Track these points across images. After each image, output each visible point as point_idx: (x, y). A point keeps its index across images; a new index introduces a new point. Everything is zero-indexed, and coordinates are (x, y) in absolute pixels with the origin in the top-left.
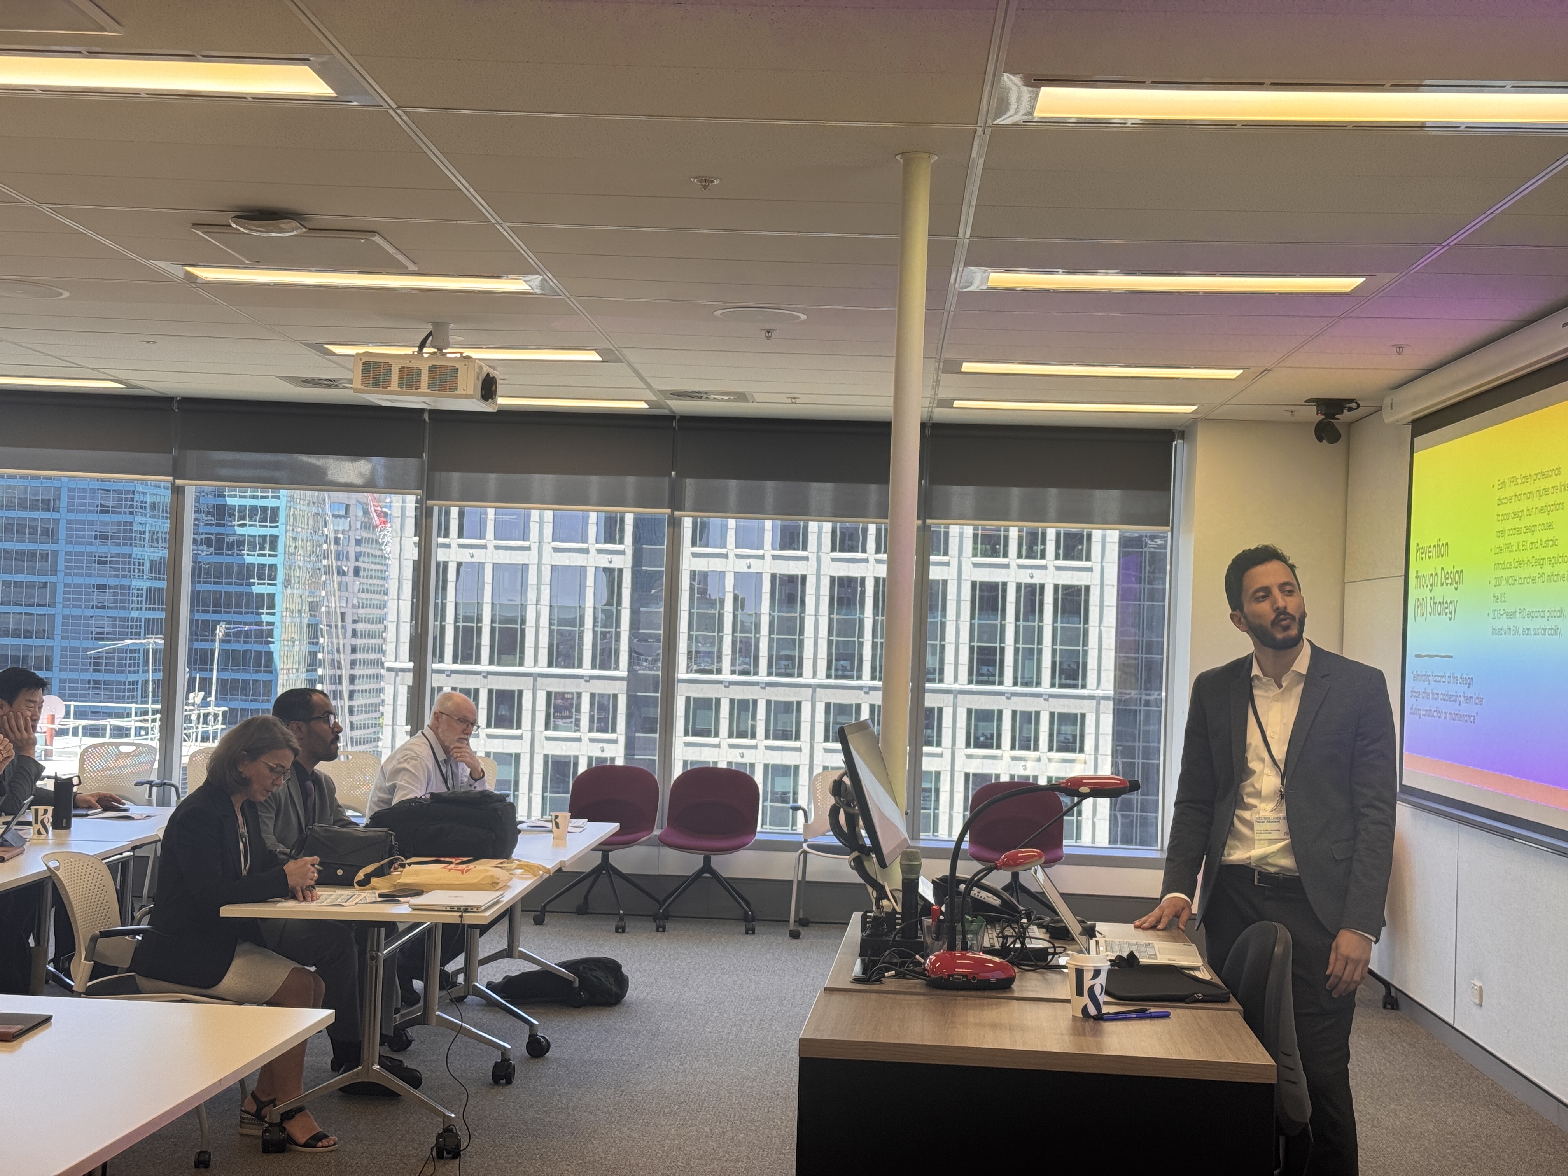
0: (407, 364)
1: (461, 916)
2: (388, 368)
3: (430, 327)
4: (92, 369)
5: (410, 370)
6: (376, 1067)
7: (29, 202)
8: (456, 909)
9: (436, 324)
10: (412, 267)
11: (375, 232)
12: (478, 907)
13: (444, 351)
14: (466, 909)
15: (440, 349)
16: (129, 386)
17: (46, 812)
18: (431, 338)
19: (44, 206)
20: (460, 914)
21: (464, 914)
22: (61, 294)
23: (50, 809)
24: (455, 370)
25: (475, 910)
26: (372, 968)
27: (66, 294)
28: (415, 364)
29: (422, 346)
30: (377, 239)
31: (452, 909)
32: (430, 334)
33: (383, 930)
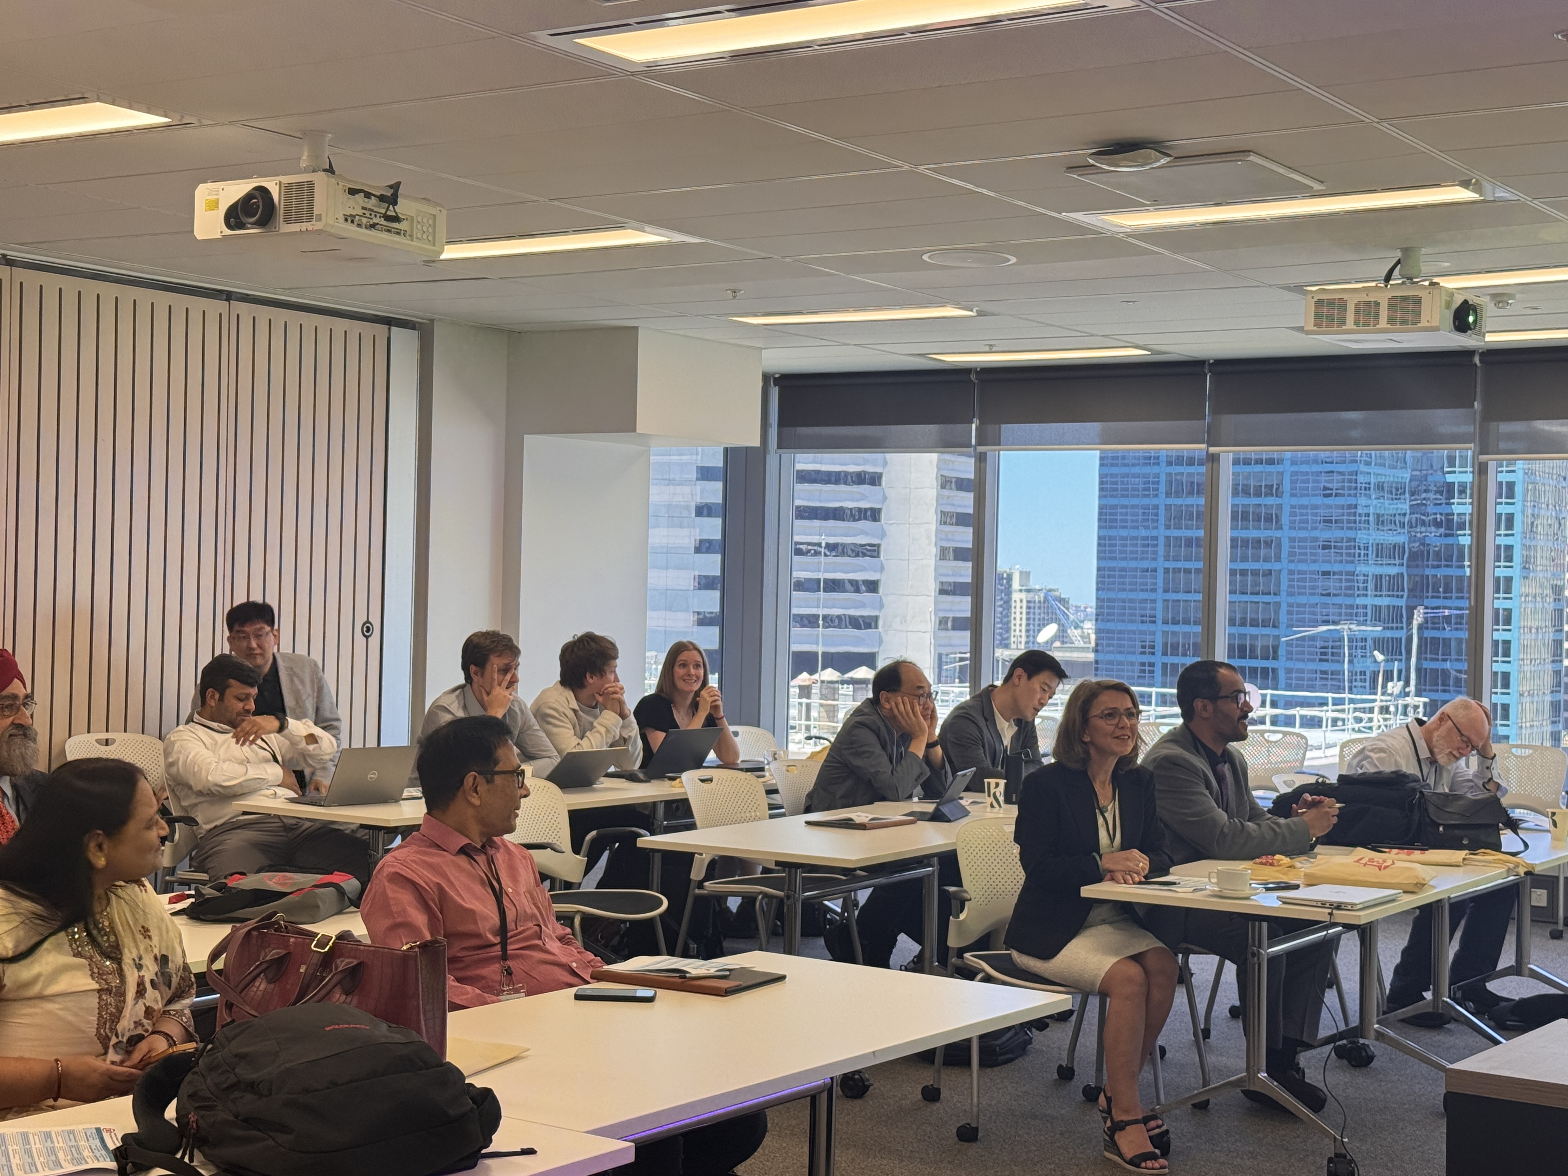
0: (1364, 298)
1: (1331, 914)
2: (1342, 305)
3: (1399, 254)
4: (1103, 336)
5: (1368, 304)
6: (1263, 1075)
7: (906, 167)
8: (1328, 905)
9: (1406, 251)
10: (1317, 186)
11: (1249, 151)
12: (1353, 905)
13: (1415, 280)
14: (1339, 907)
15: (1410, 279)
16: (1154, 352)
17: (997, 785)
18: (1399, 266)
19: (922, 168)
20: (1330, 911)
21: (1335, 912)
22: (1009, 260)
23: (1002, 782)
24: (1417, 301)
25: (1349, 907)
26: (1254, 965)
27: (1013, 260)
28: (1372, 298)
29: (1388, 278)
30: (1252, 158)
31: (1323, 904)
32: (1398, 262)
33: (1265, 925)
